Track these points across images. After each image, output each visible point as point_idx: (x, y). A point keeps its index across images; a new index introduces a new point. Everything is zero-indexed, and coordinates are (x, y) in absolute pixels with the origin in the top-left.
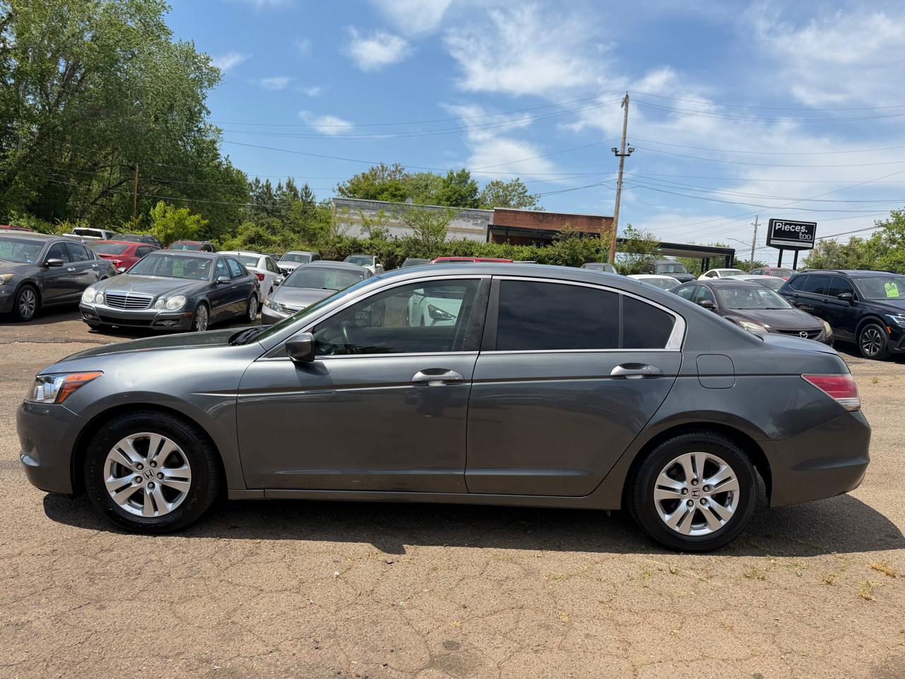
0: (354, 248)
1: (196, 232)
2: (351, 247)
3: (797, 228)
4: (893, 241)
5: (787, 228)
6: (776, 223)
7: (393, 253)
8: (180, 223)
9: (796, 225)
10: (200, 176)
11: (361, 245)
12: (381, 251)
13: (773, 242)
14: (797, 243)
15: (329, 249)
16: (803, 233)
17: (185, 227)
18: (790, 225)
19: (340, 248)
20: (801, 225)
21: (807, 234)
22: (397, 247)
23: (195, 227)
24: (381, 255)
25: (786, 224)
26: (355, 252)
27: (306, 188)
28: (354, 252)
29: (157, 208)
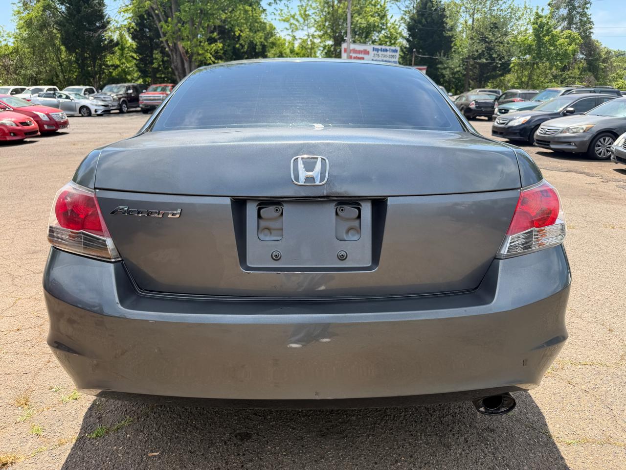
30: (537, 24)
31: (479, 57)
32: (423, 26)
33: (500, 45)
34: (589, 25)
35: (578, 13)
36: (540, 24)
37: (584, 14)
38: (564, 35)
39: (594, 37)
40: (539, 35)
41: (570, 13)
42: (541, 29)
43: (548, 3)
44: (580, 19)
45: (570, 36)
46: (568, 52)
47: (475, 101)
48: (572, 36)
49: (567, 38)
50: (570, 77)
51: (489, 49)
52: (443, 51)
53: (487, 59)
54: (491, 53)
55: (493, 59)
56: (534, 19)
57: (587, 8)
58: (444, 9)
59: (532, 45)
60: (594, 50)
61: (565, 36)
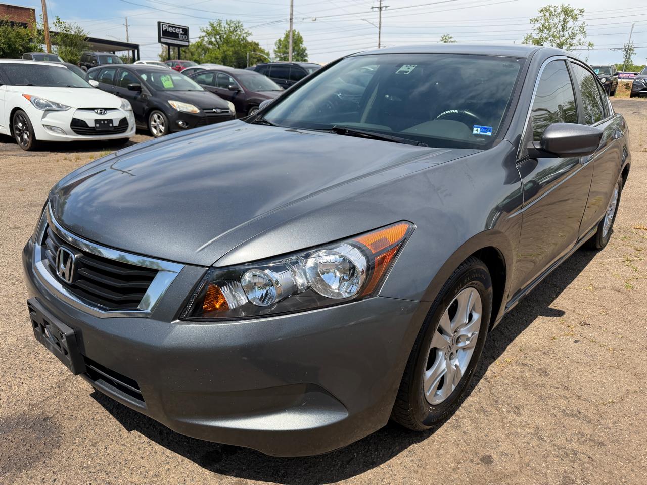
3: (177, 30)
4: (211, 43)
5: (170, 30)
6: (162, 25)
9: (176, 28)
13: (163, 40)
14: (177, 41)
16: (182, 34)
18: (172, 27)
20: (179, 28)
21: (184, 35)
25: (169, 26)
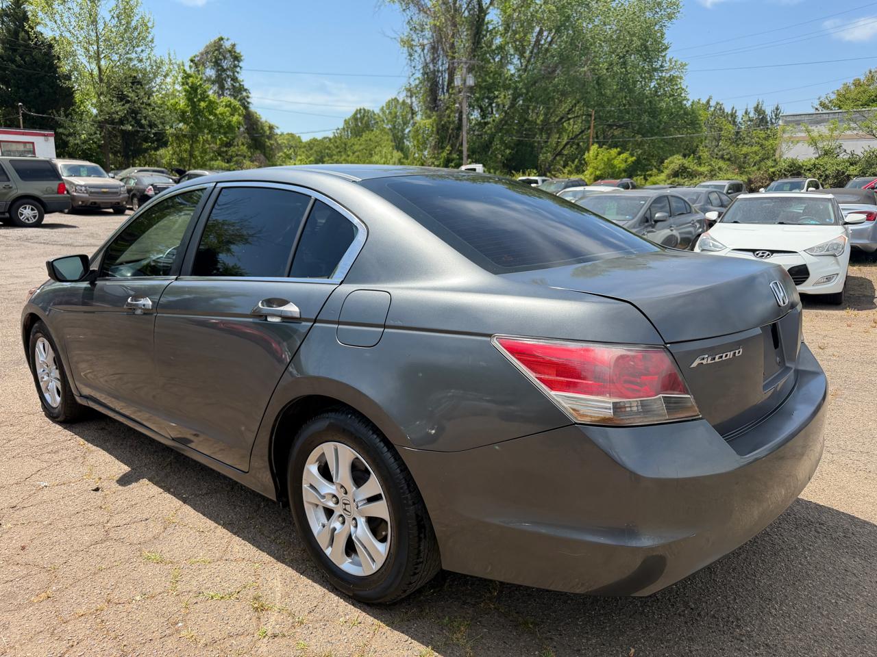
0: (792, 171)
1: (625, 171)
2: (788, 171)
7: (843, 173)
8: (609, 163)
10: (654, 112)
11: (800, 167)
12: (827, 172)
15: (760, 175)
17: (613, 166)
19: (773, 173)
22: (852, 164)
23: (623, 166)
24: (827, 176)
26: (793, 175)
27: (777, 109)
28: (791, 175)
29: (591, 152)
30: (187, 84)
31: (121, 122)
32: (19, 66)
33: (148, 107)
34: (244, 94)
35: (228, 76)
36: (192, 85)
37: (235, 79)
38: (222, 102)
39: (252, 108)
40: (192, 99)
41: (219, 76)
42: (193, 93)
43: (189, 58)
44: (232, 85)
45: (230, 104)
46: (232, 123)
47: (152, 185)
48: (233, 105)
49: (226, 106)
50: (237, 155)
51: (134, 113)
52: (62, 109)
53: (132, 126)
54: (139, 118)
55: (142, 126)
56: (183, 78)
57: (238, 73)
58: (51, 46)
59: (186, 112)
60: (257, 124)
61: (224, 103)
